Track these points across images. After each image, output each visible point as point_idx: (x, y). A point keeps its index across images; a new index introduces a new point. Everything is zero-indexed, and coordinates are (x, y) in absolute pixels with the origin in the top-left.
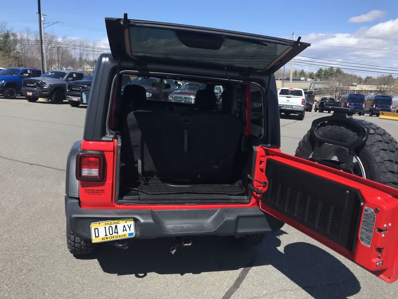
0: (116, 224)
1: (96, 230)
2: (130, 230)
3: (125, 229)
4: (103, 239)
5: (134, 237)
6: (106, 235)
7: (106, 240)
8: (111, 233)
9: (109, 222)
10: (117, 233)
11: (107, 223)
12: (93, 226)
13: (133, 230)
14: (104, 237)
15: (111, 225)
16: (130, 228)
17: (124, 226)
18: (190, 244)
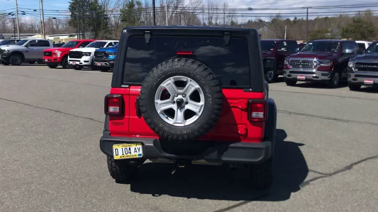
0: (129, 147)
1: (117, 150)
2: (139, 152)
3: (135, 151)
4: (121, 157)
5: (142, 157)
6: (123, 154)
7: (123, 158)
8: (126, 153)
9: (125, 144)
10: (130, 153)
11: (123, 145)
12: (115, 147)
13: (141, 152)
14: (122, 155)
15: (126, 147)
16: (139, 150)
17: (135, 149)
18: (183, 167)
